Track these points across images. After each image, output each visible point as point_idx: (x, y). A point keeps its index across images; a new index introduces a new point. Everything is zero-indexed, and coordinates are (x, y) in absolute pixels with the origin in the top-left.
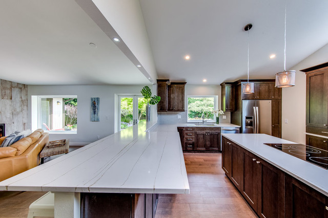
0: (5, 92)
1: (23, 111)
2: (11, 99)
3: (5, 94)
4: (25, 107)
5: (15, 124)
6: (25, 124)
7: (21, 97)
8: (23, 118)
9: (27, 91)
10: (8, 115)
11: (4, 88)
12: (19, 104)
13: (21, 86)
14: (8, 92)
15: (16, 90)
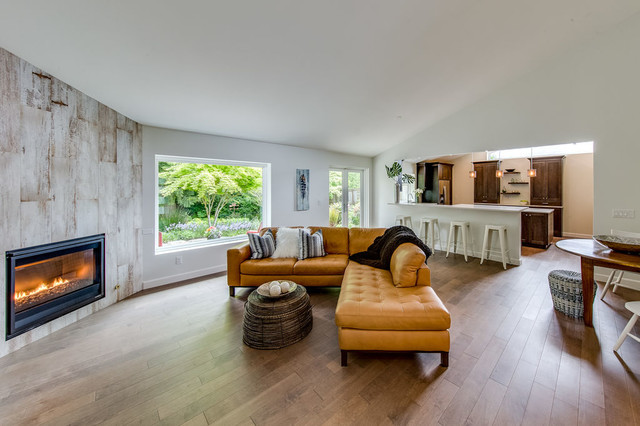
0: (105, 141)
1: (135, 197)
2: (115, 161)
3: (105, 148)
4: (138, 184)
5: (122, 231)
6: (137, 230)
7: (132, 158)
8: (135, 214)
9: (141, 142)
10: (111, 208)
11: (104, 130)
12: (127, 177)
13: (131, 127)
14: (110, 140)
15: (123, 137)
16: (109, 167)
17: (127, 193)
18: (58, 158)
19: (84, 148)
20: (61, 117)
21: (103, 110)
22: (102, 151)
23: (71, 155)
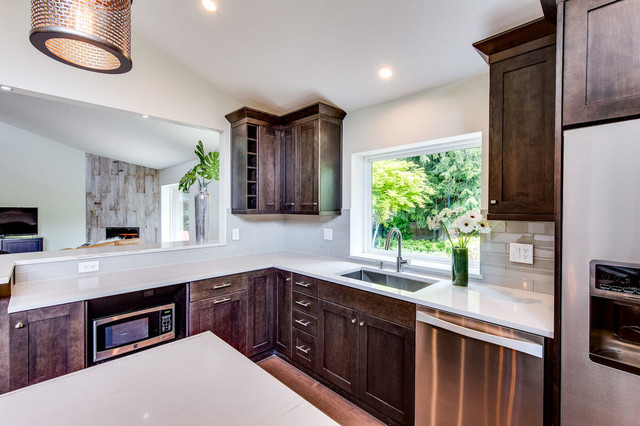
0: (139, 183)
2: (144, 192)
3: (140, 186)
7: (153, 190)
8: (155, 220)
9: (158, 179)
10: (142, 216)
11: (139, 178)
12: (151, 200)
13: (153, 172)
14: (142, 181)
15: (149, 179)
16: (141, 195)
17: (151, 208)
18: (121, 193)
19: (130, 187)
20: (122, 175)
21: (138, 167)
22: (138, 188)
23: (125, 191)
